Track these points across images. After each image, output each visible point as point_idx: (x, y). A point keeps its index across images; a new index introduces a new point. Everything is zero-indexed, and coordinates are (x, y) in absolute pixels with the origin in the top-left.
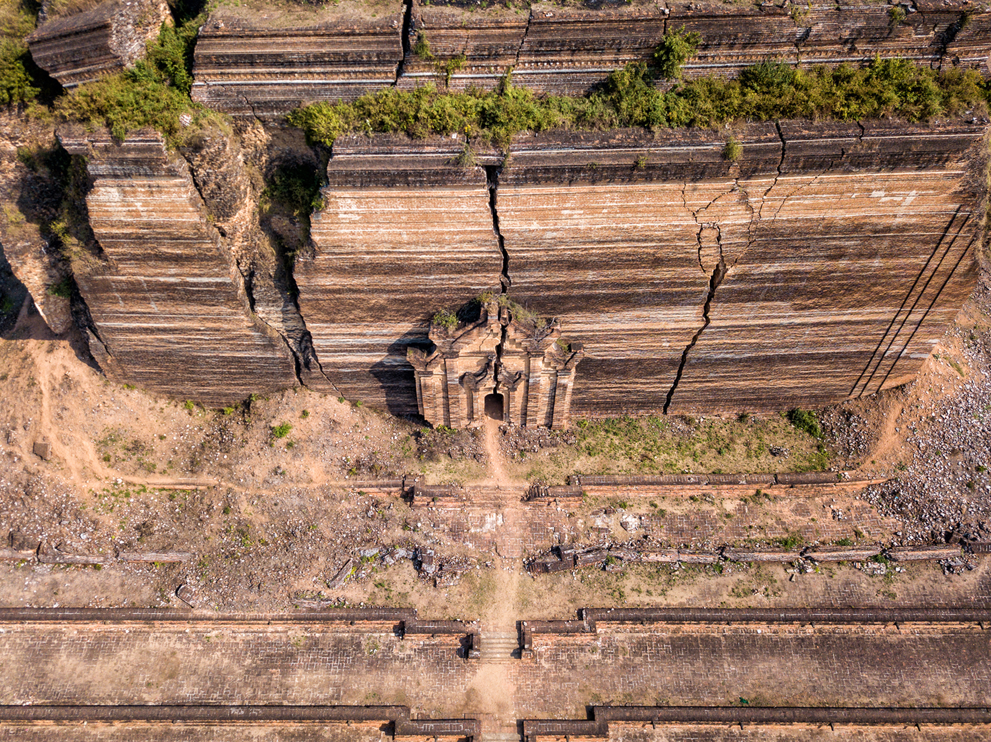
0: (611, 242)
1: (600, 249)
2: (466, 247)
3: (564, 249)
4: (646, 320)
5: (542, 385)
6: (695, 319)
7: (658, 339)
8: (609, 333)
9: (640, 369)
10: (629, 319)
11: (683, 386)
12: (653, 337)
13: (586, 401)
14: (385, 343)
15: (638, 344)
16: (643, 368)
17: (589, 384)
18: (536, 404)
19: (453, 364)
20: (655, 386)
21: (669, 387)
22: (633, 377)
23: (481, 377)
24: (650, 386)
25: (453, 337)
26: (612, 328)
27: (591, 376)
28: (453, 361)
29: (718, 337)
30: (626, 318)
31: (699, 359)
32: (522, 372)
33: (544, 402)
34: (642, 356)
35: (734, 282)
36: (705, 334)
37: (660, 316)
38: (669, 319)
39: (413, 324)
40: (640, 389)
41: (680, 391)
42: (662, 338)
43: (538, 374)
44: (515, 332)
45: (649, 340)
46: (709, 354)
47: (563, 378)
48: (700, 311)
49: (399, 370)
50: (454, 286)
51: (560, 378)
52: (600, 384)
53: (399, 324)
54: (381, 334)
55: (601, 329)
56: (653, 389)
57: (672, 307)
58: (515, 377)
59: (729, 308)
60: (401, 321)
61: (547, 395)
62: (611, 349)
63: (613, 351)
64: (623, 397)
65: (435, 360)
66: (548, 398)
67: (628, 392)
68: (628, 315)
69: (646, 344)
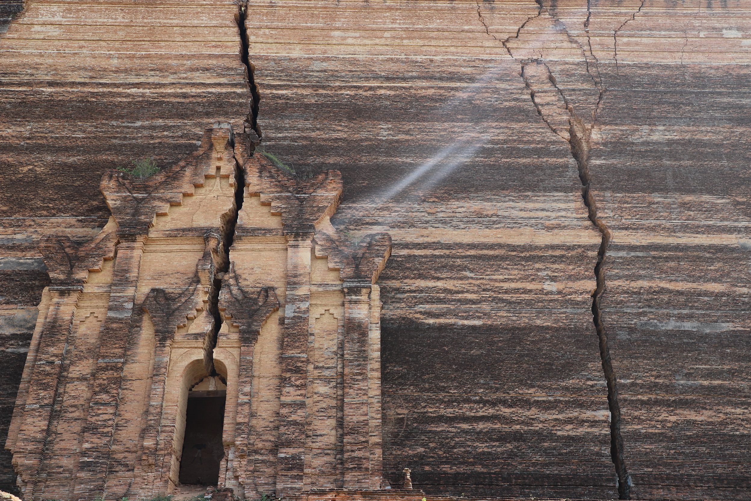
0: (404, 79)
1: (391, 88)
2: (199, 77)
3: (341, 88)
4: (494, 222)
5: (312, 334)
6: (580, 223)
7: (530, 272)
8: (437, 253)
9: (521, 356)
10: (465, 220)
11: (636, 418)
12: (519, 267)
13: (427, 468)
14: (8, 270)
15: (497, 284)
16: (527, 355)
17: (423, 404)
18: (301, 395)
19: (132, 257)
20: (570, 415)
21: (605, 422)
22: (514, 381)
23: (183, 300)
24: (560, 417)
25: (145, 188)
26: (439, 239)
27: (423, 374)
28: (133, 248)
29: (642, 272)
30: (457, 215)
31: (631, 330)
32: (273, 289)
33: (320, 398)
34: (514, 318)
35: (610, 154)
36: (613, 263)
37: (515, 213)
38: (533, 221)
39: (80, 218)
40: (540, 426)
41: (637, 437)
42: (539, 270)
43: (303, 291)
44: (260, 177)
45: (515, 273)
46: (646, 318)
47: (356, 302)
48: (580, 204)
49: (9, 350)
50: (171, 141)
51: (350, 302)
52: (449, 404)
53: (53, 220)
54: (10, 244)
55: (420, 240)
56: (570, 427)
57: (529, 193)
58: (255, 301)
59: (627, 203)
60: (59, 210)
61: (327, 373)
62: (449, 296)
63: (454, 300)
64: (511, 455)
65: (98, 247)
66: (329, 382)
67: (517, 437)
68: (460, 210)
69: (513, 285)
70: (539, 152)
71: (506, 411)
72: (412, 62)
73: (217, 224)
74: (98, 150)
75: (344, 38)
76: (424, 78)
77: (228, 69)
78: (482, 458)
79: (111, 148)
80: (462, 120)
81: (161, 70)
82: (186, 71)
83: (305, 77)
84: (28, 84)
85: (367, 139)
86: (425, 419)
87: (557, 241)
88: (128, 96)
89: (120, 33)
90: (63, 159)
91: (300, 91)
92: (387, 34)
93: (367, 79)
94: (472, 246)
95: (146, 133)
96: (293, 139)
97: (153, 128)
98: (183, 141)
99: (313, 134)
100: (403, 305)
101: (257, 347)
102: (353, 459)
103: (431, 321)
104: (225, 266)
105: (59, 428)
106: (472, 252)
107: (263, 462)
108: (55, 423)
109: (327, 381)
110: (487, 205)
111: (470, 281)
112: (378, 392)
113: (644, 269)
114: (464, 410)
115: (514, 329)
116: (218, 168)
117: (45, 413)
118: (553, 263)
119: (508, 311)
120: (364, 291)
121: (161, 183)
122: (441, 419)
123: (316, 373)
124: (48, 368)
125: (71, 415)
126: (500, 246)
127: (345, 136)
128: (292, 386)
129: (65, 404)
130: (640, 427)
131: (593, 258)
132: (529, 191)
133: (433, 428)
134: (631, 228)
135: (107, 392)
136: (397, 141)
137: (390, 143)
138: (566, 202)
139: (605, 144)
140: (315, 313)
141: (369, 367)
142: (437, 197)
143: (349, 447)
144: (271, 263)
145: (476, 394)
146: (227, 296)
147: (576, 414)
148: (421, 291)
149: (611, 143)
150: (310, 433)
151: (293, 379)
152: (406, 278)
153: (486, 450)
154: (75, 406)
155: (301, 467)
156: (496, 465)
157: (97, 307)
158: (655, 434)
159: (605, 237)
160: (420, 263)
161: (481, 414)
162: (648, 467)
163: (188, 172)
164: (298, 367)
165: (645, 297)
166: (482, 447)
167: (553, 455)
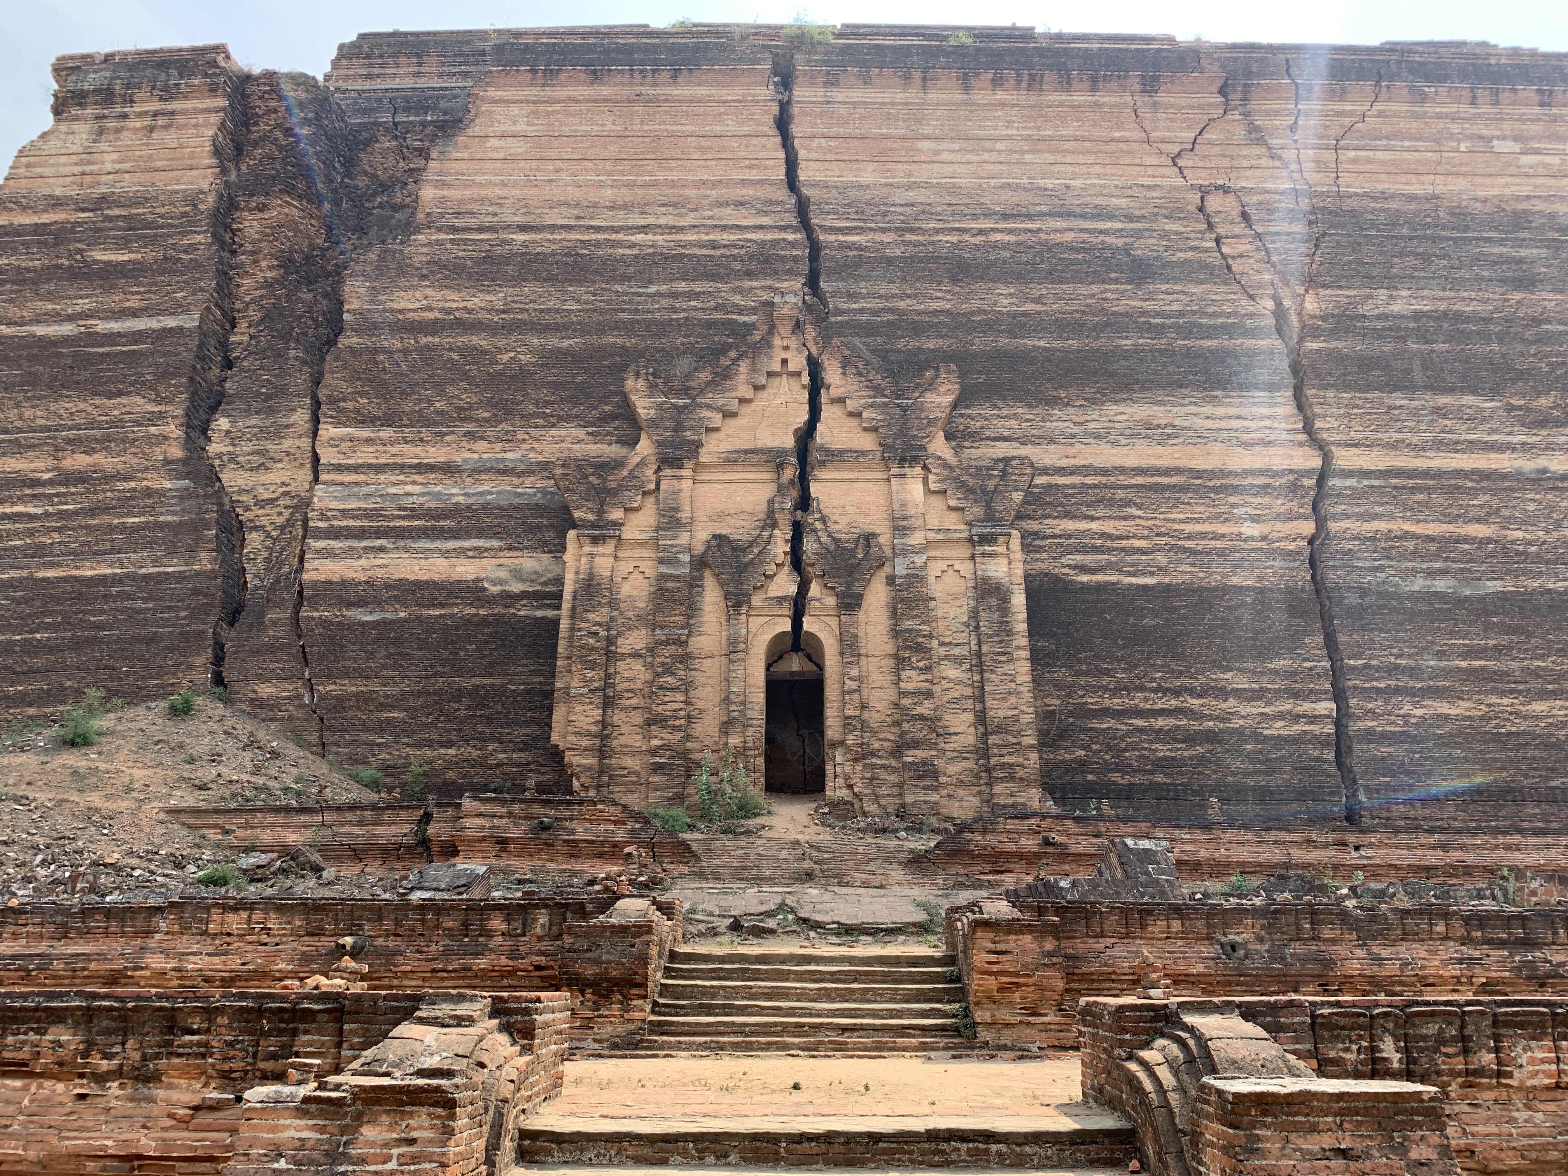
0: (1029, 217)
1: (1010, 231)
2: (730, 216)
3: (937, 231)
4: (1169, 436)
5: (933, 599)
6: (1291, 438)
7: (1222, 509)
8: (1089, 480)
9: (1211, 628)
10: (1127, 432)
11: (1369, 711)
12: (1207, 501)
13: (1090, 777)
14: (504, 503)
15: (1176, 526)
16: (1221, 627)
17: (1080, 693)
18: (926, 681)
19: (680, 490)
20: (1281, 708)
21: (1328, 717)
22: (1204, 663)
23: (756, 551)
24: (1267, 710)
25: (686, 391)
26: (1090, 461)
27: (1078, 652)
28: (680, 478)
29: (1379, 509)
30: (1116, 425)
31: (1364, 592)
32: (874, 535)
33: (951, 685)
34: (1201, 575)
35: (1332, 334)
36: (1338, 495)
37: (1198, 423)
38: (1225, 434)
39: (590, 430)
40: (1241, 722)
41: (1370, 736)
42: (1234, 505)
43: (916, 539)
44: (844, 374)
45: (1201, 510)
46: (1383, 575)
47: (991, 555)
48: (1290, 409)
49: (522, 613)
50: (701, 315)
51: (983, 555)
52: (1115, 692)
53: (554, 432)
54: (501, 466)
55: (1064, 463)
56: (1281, 724)
57: (1218, 393)
58: (853, 553)
59: (1357, 407)
60: (560, 418)
61: (956, 651)
62: (1109, 543)
63: (1117, 549)
64: (1202, 761)
65: (632, 476)
66: (961, 664)
67: (1211, 737)
68: (1119, 418)
69: (1198, 528)
70: (1230, 331)
71: (1195, 703)
72: (1039, 189)
73: (789, 442)
74: (601, 329)
75: (937, 153)
76: (1060, 215)
77: (772, 202)
78: (1164, 765)
79: (618, 326)
80: (1116, 281)
81: (675, 205)
82: (711, 207)
83: (884, 215)
84: (491, 229)
85: (980, 311)
86: (1085, 713)
87: (1258, 464)
88: (633, 245)
89: (612, 148)
90: (554, 342)
91: (879, 237)
92: (1000, 146)
93: (975, 217)
94: (1139, 471)
95: (665, 303)
96: (875, 313)
97: (675, 295)
98: (718, 316)
99: (902, 305)
100: (1045, 555)
101: (861, 616)
102: (1003, 766)
103: (1085, 578)
104: (804, 502)
105: (615, 718)
106: (1139, 480)
107: (883, 767)
108: (610, 712)
109: (958, 661)
110: (1158, 410)
111: (1138, 521)
112: (1028, 678)
113: (1381, 504)
114: (1137, 701)
115: (1202, 589)
116: (784, 362)
117: (598, 698)
118: (1255, 495)
119: (1193, 565)
120: (1001, 539)
121: (708, 384)
122: (1106, 712)
123: (942, 651)
124: (591, 641)
125: (628, 702)
126: (1178, 471)
127: (948, 306)
128: (913, 668)
129: (618, 688)
130: (1375, 723)
131: (1310, 488)
132: (1218, 389)
133: (1096, 724)
134: (1363, 445)
135: (673, 674)
136: (1024, 314)
137: (1014, 317)
138: (1271, 405)
139: (1324, 318)
140: (935, 569)
141: (1015, 643)
142: (1086, 399)
143: (996, 751)
144: (869, 499)
145: (1153, 679)
146: (815, 546)
147: (1288, 707)
148: (1069, 536)
149: (1333, 315)
150: (941, 731)
151: (914, 660)
152: (1047, 517)
153: (1168, 754)
154: (631, 691)
155: (935, 774)
156: (1182, 774)
157: (642, 559)
158: (1395, 733)
159: (1327, 457)
160: (1066, 496)
161: (1160, 706)
162: (1384, 776)
163: (744, 367)
164: (919, 644)
165: (1383, 544)
166: (1163, 751)
167: (1259, 762)
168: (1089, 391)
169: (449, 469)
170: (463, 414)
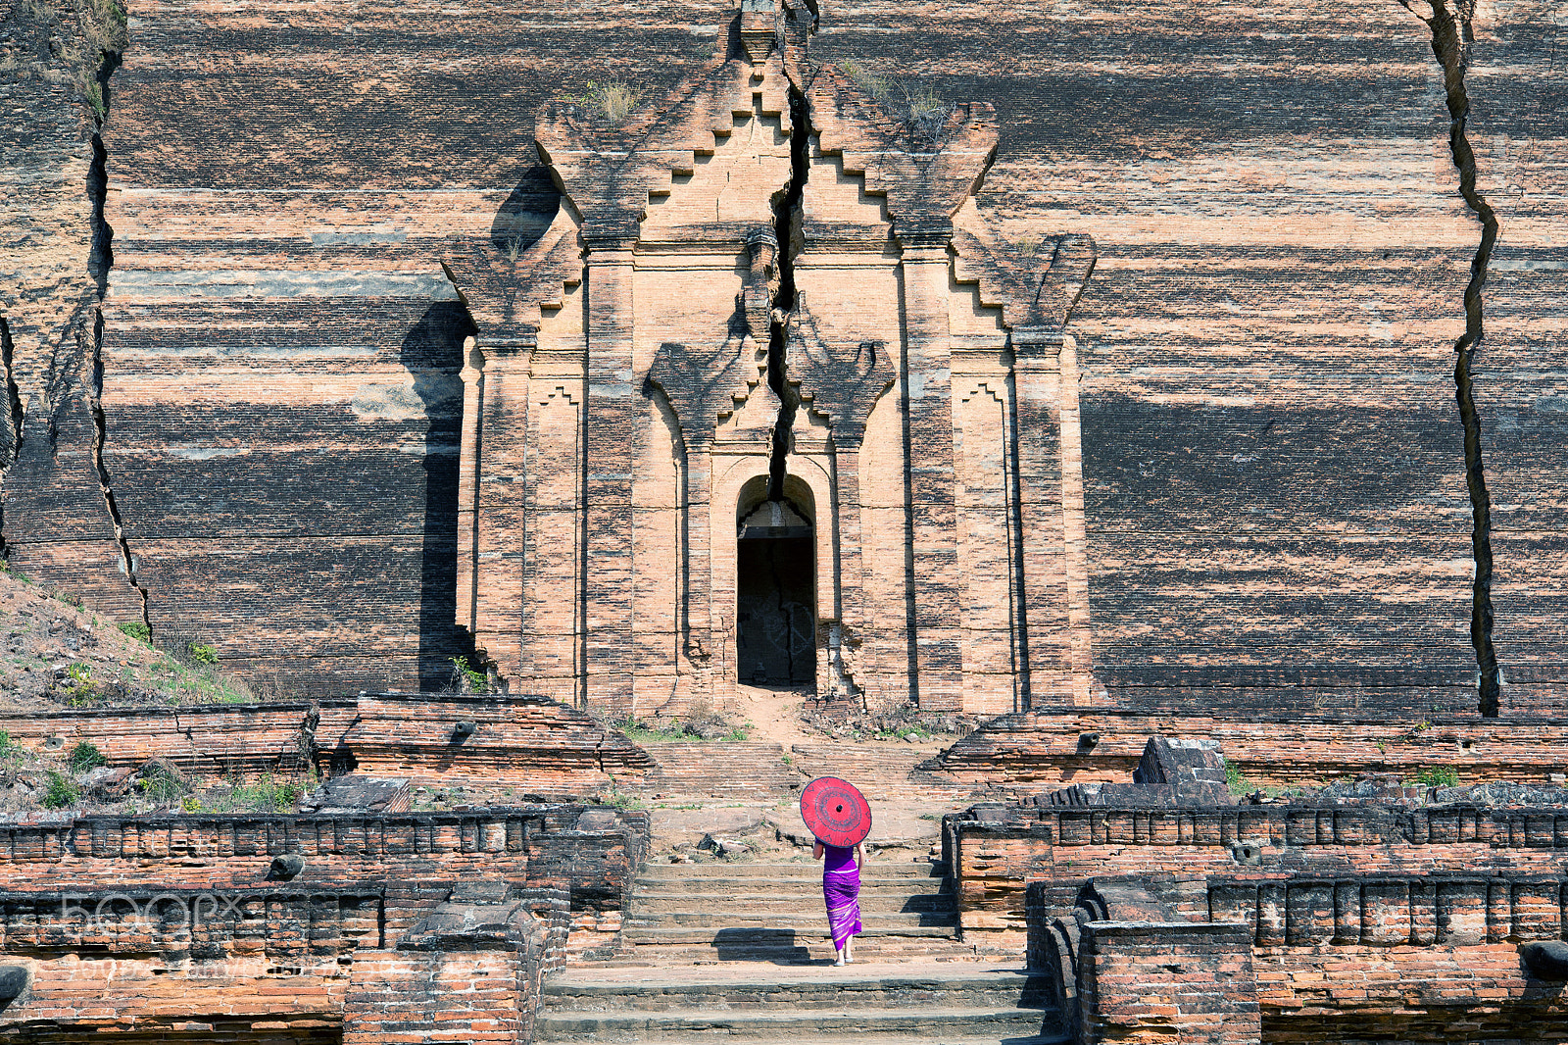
4: (1280, 202)
5: (959, 430)
6: (1442, 203)
7: (1345, 303)
8: (1171, 264)
9: (1322, 463)
10: (1224, 196)
11: (1518, 571)
12: (1325, 292)
13: (1157, 659)
14: (374, 297)
15: (1282, 327)
16: (1335, 462)
17: (1149, 551)
18: (948, 540)
19: (616, 282)
20: (1406, 568)
21: (1466, 579)
22: (1309, 510)
23: (722, 365)
24: (1388, 571)
25: (621, 139)
26: (1174, 237)
27: (1148, 497)
28: (616, 263)
29: (1552, 302)
30: (1209, 186)
31: (1523, 414)
32: (880, 344)
33: (981, 545)
34: (1313, 393)
35: (1510, 53)
36: (1500, 283)
37: (1320, 183)
38: (1353, 200)
39: (488, 191)
40: (1354, 587)
41: (1519, 604)
42: (1361, 298)
43: (937, 348)
44: (840, 115)
45: (1317, 305)
46: (1552, 392)
47: (1036, 370)
48: (1445, 163)
49: (406, 449)
51: (1026, 370)
52: (1195, 548)
53: (437, 195)
54: (367, 244)
55: (1139, 239)
56: (1404, 588)
57: (1349, 141)
58: (851, 368)
59: (1535, 159)
60: (447, 175)
61: (989, 500)
62: (1194, 351)
63: (1204, 359)
64: (1302, 637)
65: (550, 261)
66: (993, 517)
67: (1313, 606)
68: (1214, 176)
69: (1312, 329)
70: (1369, 50)
71: (1293, 562)
73: (765, 214)
78: (1251, 642)
85: (1029, 21)
86: (1155, 578)
87: (1395, 241)
90: (432, 64)
94: (1237, 251)
96: (882, 22)
98: (663, 25)
99: (920, 10)
100: (1109, 368)
101: (863, 452)
102: (1044, 647)
103: (1161, 399)
104: (787, 298)
105: (538, 591)
106: (1238, 264)
107: (890, 651)
108: (531, 582)
109: (990, 511)
110: (1267, 165)
111: (1233, 320)
112: (1081, 534)
113: (1556, 295)
114: (1221, 561)
115: (1312, 412)
116: (757, 98)
117: (514, 565)
118: (1388, 284)
119: (1302, 379)
120: (1050, 350)
121: (651, 128)
122: (1181, 576)
123: (970, 499)
124: (503, 489)
125: (554, 571)
126: (1291, 251)
127: (985, 13)
128: (932, 524)
129: (541, 551)
130: (1524, 586)
131: (1463, 274)
132: (1348, 134)
133: (1166, 591)
134: (1539, 213)
135: (613, 533)
136: (1089, 25)
137: (1075, 31)
138: (1419, 158)
139: (1500, 31)
140: (960, 389)
141: (1065, 488)
142: (1170, 150)
143: (1036, 629)
144: (874, 292)
145: (1242, 533)
146: (802, 359)
147: (1415, 566)
148: (1143, 341)
149: (1513, 27)
150: (964, 604)
151: (932, 512)
152: (1113, 315)
153: (1258, 628)
154: (559, 555)
155: (957, 661)
156: (1275, 654)
157: (568, 377)
158: (1548, 599)
159: (1490, 230)
160: (1139, 284)
161: (1249, 567)
162: (1530, 653)
163: (701, 103)
164: (940, 491)
165: (1554, 350)
166: (1252, 624)
167: (1374, 636)
168: (1175, 139)
169: (295, 248)
170: (310, 169)
